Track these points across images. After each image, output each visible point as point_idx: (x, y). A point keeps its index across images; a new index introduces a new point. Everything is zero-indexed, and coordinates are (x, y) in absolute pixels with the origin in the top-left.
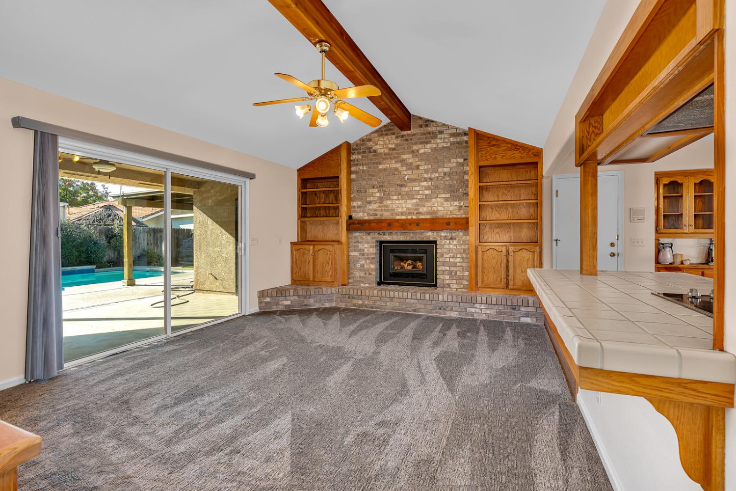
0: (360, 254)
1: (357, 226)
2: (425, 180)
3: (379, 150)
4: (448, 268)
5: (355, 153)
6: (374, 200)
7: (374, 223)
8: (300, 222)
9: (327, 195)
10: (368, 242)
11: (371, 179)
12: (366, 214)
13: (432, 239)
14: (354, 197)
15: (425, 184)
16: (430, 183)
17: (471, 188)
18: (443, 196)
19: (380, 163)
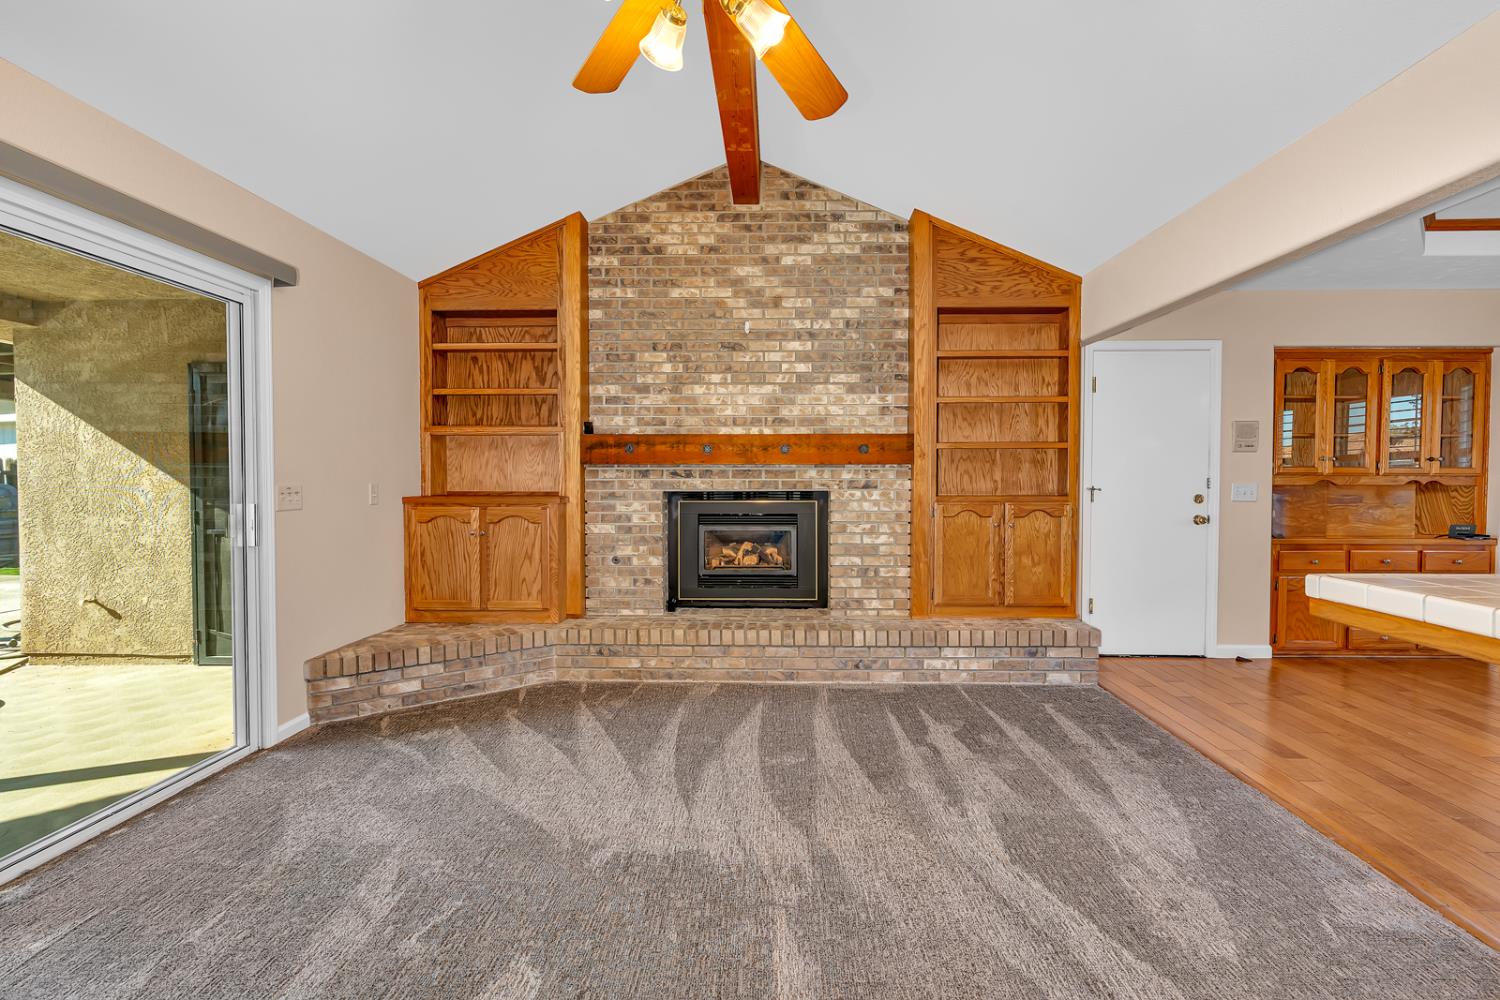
0: (619, 529)
1: (613, 451)
2: (798, 336)
3: (670, 249)
4: (857, 560)
5: (599, 249)
6: (658, 382)
7: (664, 443)
8: (428, 438)
9: (510, 366)
10: (642, 497)
11: (647, 326)
12: (632, 420)
13: (816, 488)
14: (599, 371)
15: (795, 345)
16: (809, 343)
17: (920, 361)
18: (842, 378)
19: (674, 284)
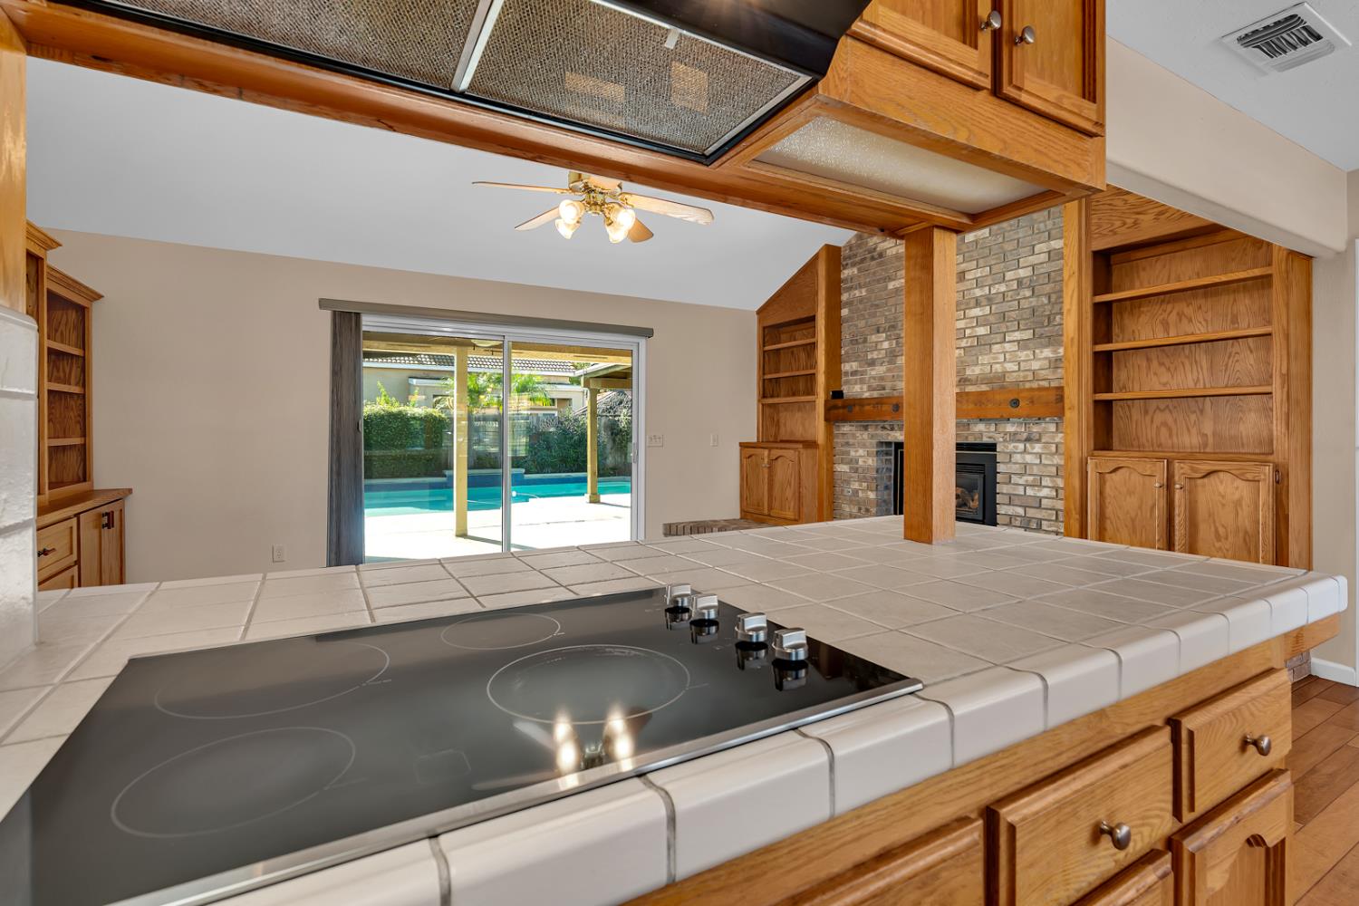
0: (851, 468)
1: (841, 411)
2: (978, 304)
3: (888, 251)
4: (1020, 511)
5: (847, 264)
6: (880, 356)
7: (869, 404)
8: (761, 406)
9: (808, 354)
10: (864, 446)
11: (873, 315)
12: (865, 387)
13: (985, 440)
14: (847, 353)
15: (977, 312)
16: (988, 308)
17: (1069, 310)
18: (1018, 335)
19: (890, 279)
